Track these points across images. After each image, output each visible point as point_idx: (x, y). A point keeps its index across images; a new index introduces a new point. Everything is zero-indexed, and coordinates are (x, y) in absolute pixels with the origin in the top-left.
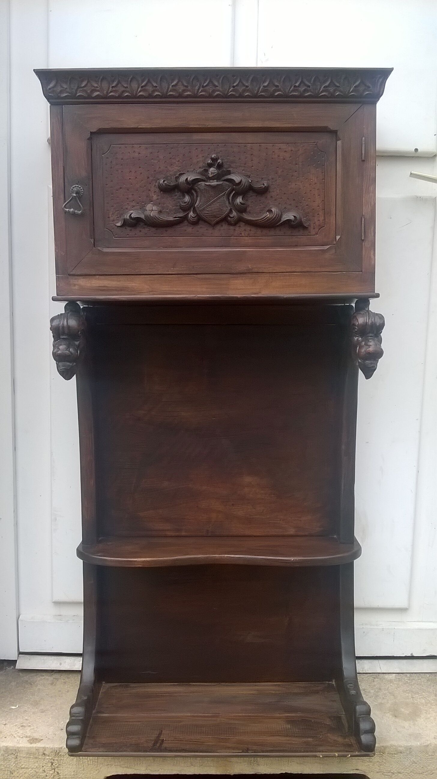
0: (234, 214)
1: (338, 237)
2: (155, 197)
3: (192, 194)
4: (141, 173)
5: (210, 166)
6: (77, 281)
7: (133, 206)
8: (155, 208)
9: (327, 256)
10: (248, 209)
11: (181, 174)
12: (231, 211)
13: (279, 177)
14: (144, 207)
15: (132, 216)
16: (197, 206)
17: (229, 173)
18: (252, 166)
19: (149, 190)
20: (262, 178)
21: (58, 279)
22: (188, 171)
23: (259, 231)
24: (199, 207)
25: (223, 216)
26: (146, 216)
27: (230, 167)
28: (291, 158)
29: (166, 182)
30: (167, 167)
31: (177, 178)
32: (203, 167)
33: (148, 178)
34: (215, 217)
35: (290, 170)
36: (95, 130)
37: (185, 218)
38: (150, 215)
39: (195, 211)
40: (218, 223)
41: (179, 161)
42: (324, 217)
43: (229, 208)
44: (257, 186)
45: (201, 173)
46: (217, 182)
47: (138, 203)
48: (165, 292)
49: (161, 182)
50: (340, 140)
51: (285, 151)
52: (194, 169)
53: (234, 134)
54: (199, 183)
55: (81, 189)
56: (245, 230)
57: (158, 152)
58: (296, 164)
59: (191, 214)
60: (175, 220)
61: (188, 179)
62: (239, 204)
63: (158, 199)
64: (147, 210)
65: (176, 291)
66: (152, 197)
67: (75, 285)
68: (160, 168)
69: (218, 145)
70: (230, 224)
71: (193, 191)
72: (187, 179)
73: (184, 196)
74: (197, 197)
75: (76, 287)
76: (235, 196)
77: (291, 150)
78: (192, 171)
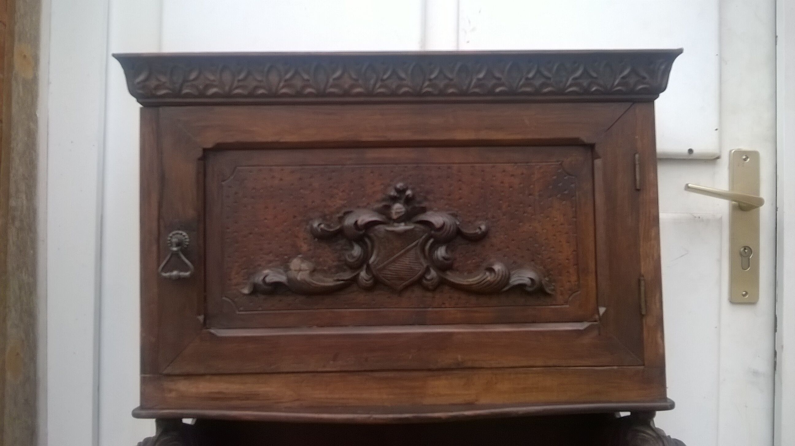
0: (433, 273)
1: (602, 310)
2: (305, 248)
3: (366, 243)
4: (283, 210)
5: (394, 199)
6: (175, 385)
7: (270, 262)
8: (304, 266)
9: (586, 340)
10: (456, 265)
11: (347, 213)
12: (427, 270)
13: (504, 215)
14: (288, 262)
15: (268, 280)
16: (373, 263)
17: (424, 210)
18: (460, 198)
19: (297, 237)
20: (477, 217)
21: (144, 381)
22: (358, 207)
23: (473, 300)
24: (377, 264)
25: (416, 277)
26: (289, 280)
27: (426, 199)
28: (522, 185)
29: (322, 226)
30: (324, 201)
31: (341, 219)
32: (384, 200)
33: (295, 217)
34: (401, 279)
35: (521, 203)
36: (209, 146)
37: (355, 280)
38: (296, 279)
39: (369, 270)
40: (407, 288)
41: (343, 191)
42: (578, 277)
43: (425, 265)
44: (469, 230)
45: (380, 211)
46: (406, 225)
47: (277, 256)
49: (315, 225)
50: (599, 157)
51: (512, 175)
52: (368, 204)
53: (431, 150)
54: (377, 227)
55: (186, 239)
56: (450, 298)
57: (311, 177)
58: (530, 195)
59: (363, 274)
60: (337, 285)
61: (359, 223)
62: (441, 259)
63: (310, 250)
64: (290, 270)
66: (301, 246)
67: (171, 391)
68: (313, 202)
69: (406, 167)
70: (426, 289)
71: (367, 240)
72: (356, 222)
73: (352, 247)
74: (373, 247)
75: (173, 394)
76: (434, 247)
77: (522, 174)
78: (365, 207)
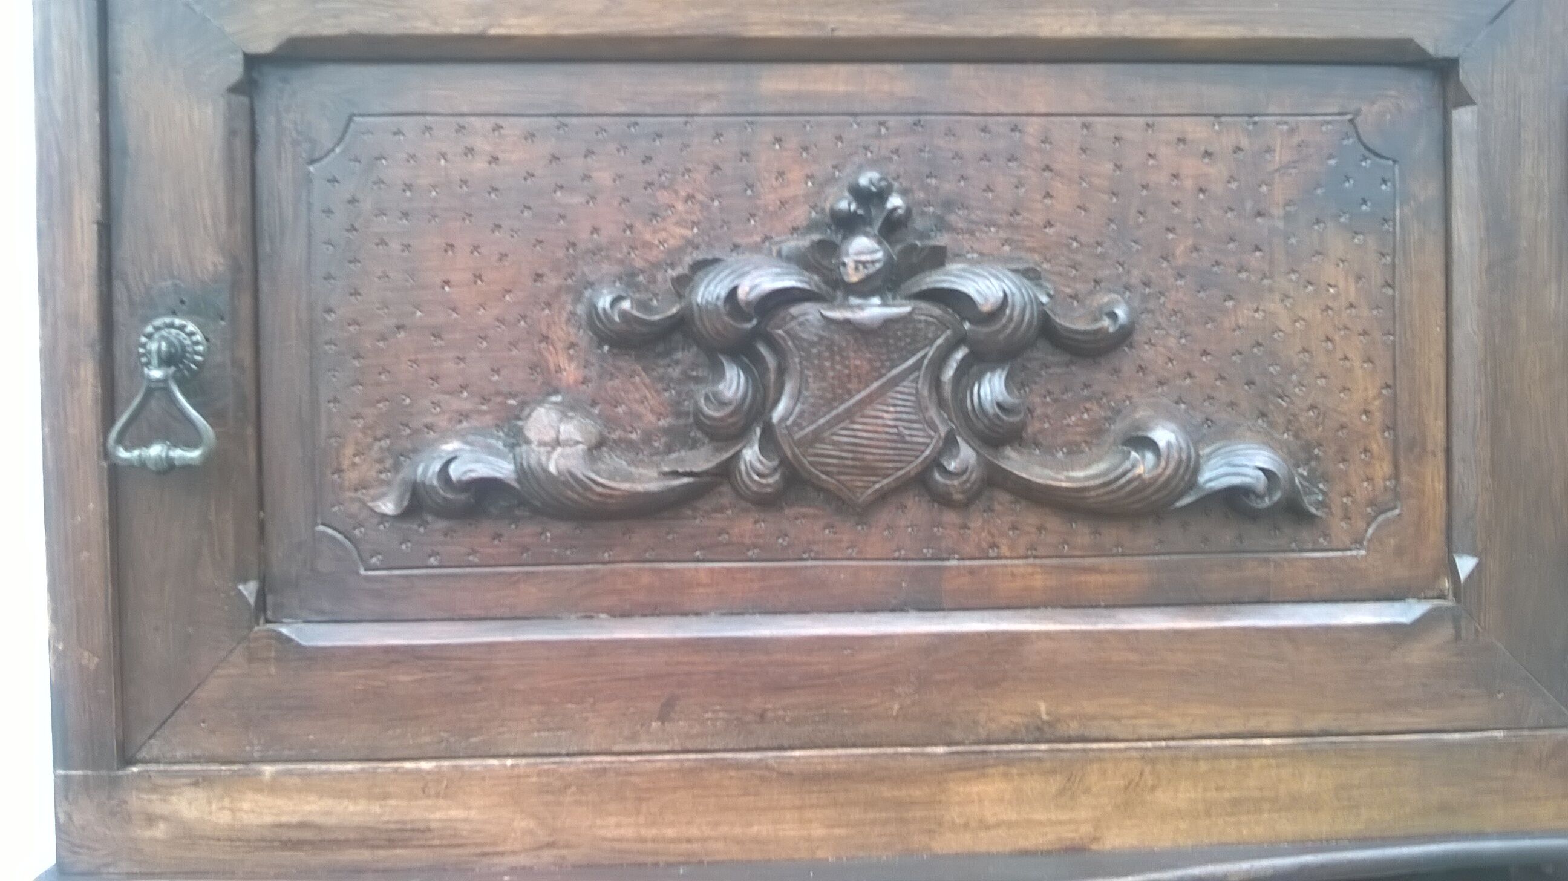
0: (966, 455)
1: (1465, 565)
2: (571, 373)
3: (758, 360)
4: (503, 256)
5: (848, 224)
6: (165, 801)
7: (463, 416)
8: (569, 430)
9: (1418, 654)
10: (1033, 427)
11: (700, 266)
12: (950, 444)
13: (1180, 276)
14: (519, 418)
15: (455, 472)
16: (783, 419)
17: (938, 258)
18: (1049, 224)
19: (545, 338)
20: (1097, 282)
21: (64, 790)
22: (736, 247)
23: (1083, 534)
24: (795, 423)
25: (912, 467)
26: (523, 473)
27: (942, 225)
28: (1234, 185)
29: (626, 305)
30: (630, 227)
31: (683, 284)
32: (812, 226)
33: (538, 277)
34: (870, 470)
35: (1232, 240)
36: (266, 46)
37: (726, 472)
38: (546, 471)
39: (769, 442)
40: (883, 497)
41: (690, 197)
42: (1396, 465)
43: (943, 430)
44: (1075, 321)
45: (802, 261)
46: (884, 304)
47: (485, 400)
48: (617, 845)
49: (604, 302)
50: (1468, 101)
51: (1207, 154)
52: (767, 238)
53: (958, 71)
54: (795, 310)
55: (197, 343)
56: (1014, 528)
57: (589, 153)
58: (1259, 214)
59: (751, 454)
60: (673, 489)
61: (742, 294)
62: (991, 409)
63: (585, 381)
64: (528, 442)
65: (673, 841)
66: (559, 370)
67: (151, 820)
68: (595, 230)
69: (882, 124)
70: (943, 500)
71: (763, 349)
72: (733, 291)
73: (718, 373)
74: (782, 371)
75: (160, 831)
76: (969, 372)
77: (1238, 149)
78: (756, 248)
